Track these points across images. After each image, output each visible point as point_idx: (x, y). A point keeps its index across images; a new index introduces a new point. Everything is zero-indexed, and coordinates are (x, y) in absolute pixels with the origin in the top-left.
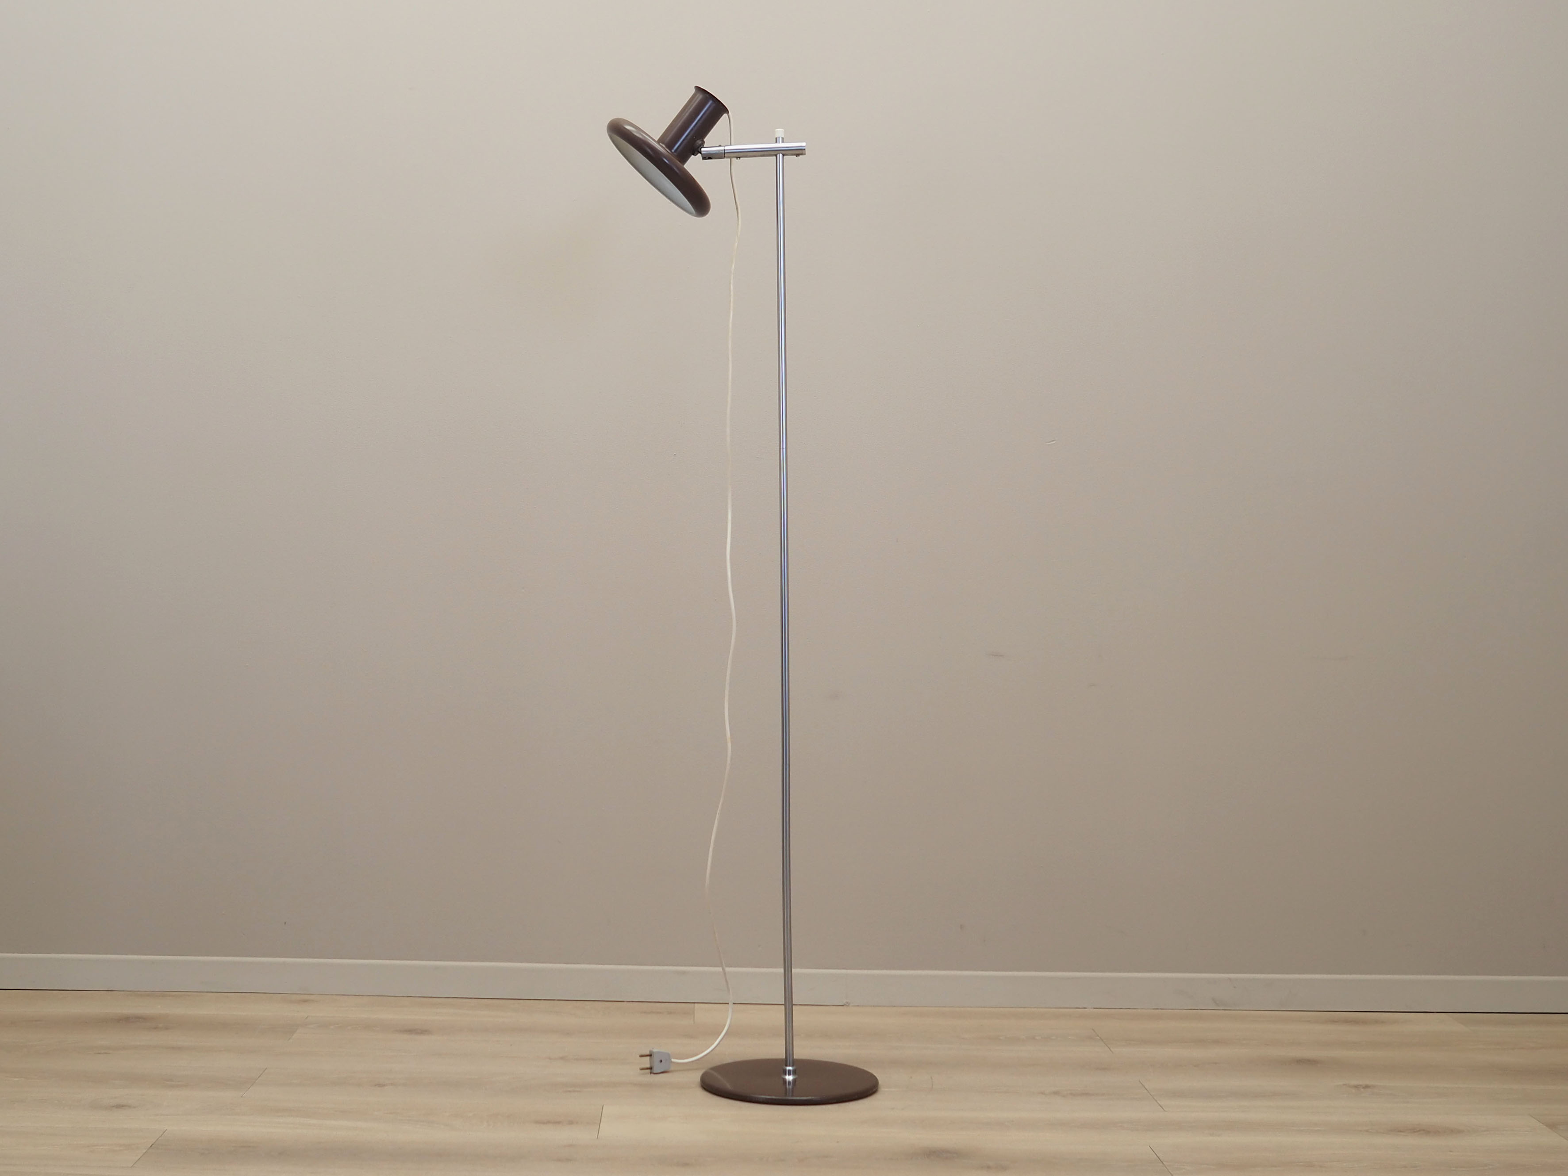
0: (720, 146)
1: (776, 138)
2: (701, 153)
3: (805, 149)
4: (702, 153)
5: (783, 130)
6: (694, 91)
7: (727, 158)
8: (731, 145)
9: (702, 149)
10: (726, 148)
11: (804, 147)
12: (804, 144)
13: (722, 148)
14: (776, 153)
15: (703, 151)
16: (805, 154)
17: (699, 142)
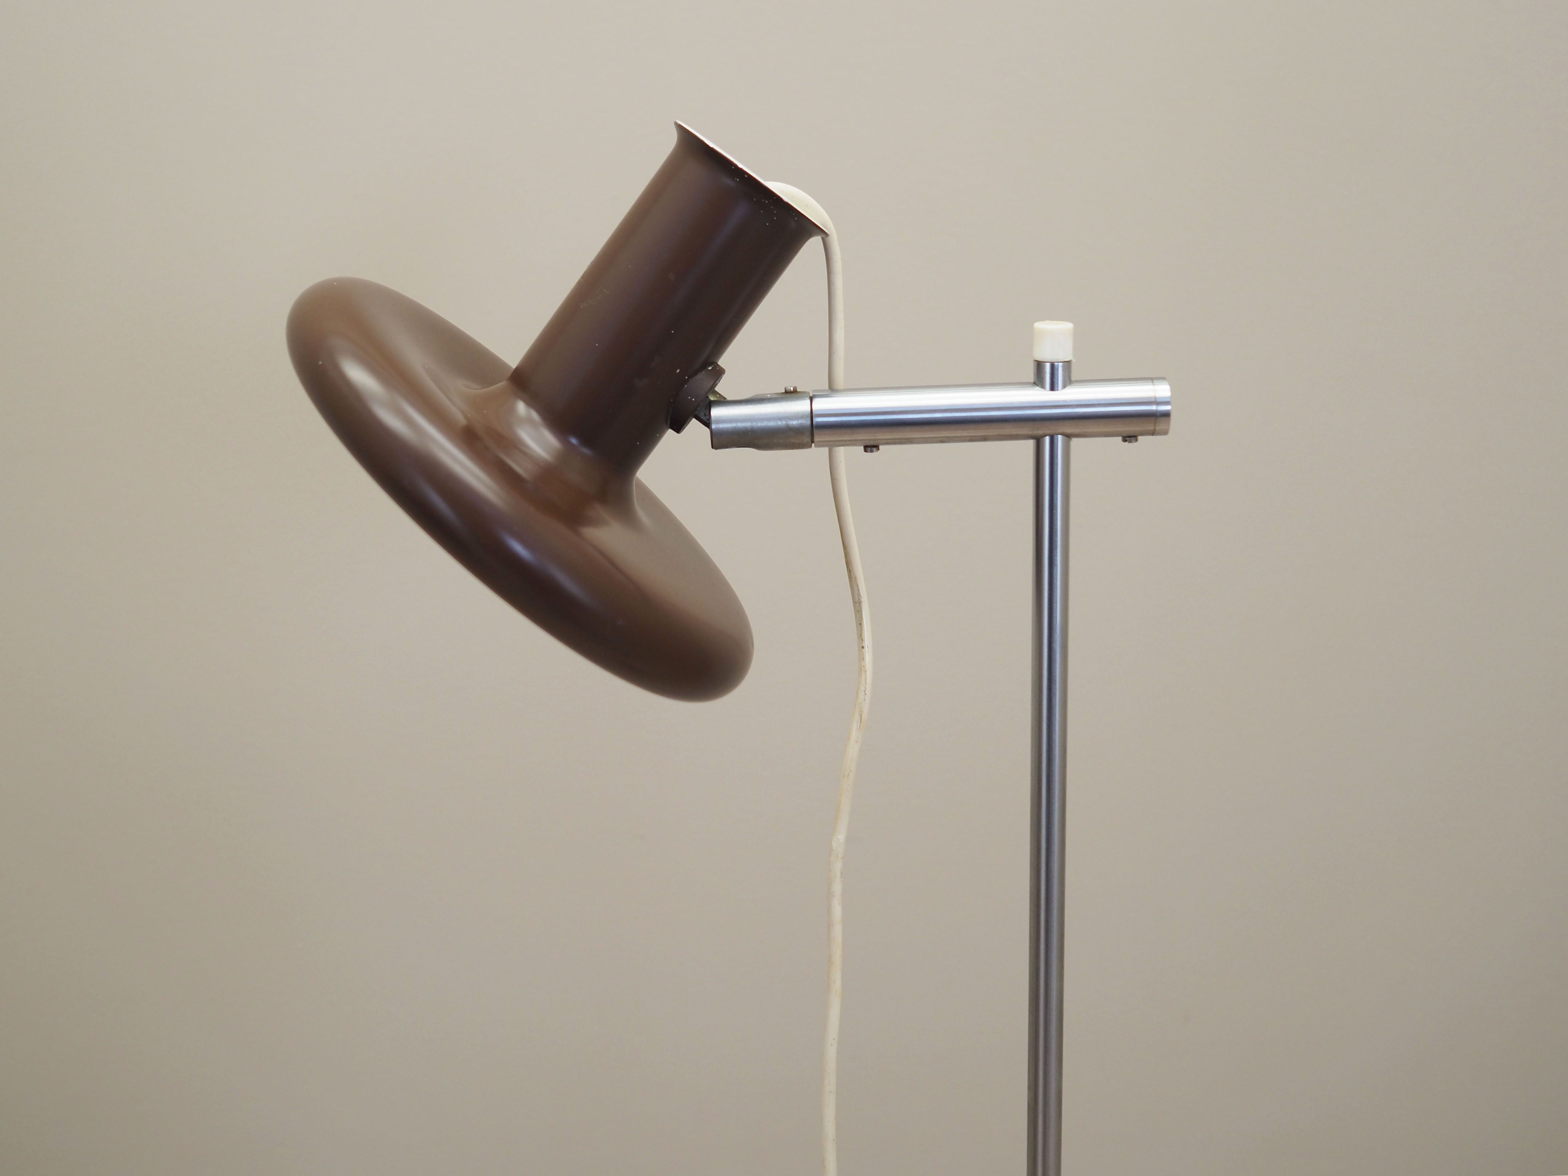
0: (791, 394)
1: (1039, 365)
2: (707, 423)
3: (1166, 415)
4: (713, 426)
5: (1069, 326)
6: (669, 143)
7: (821, 445)
8: (832, 389)
9: (716, 412)
10: (820, 405)
11: (1167, 403)
12: (1162, 390)
13: (801, 406)
14: (1040, 432)
15: (720, 421)
16: (1165, 433)
17: (701, 379)
